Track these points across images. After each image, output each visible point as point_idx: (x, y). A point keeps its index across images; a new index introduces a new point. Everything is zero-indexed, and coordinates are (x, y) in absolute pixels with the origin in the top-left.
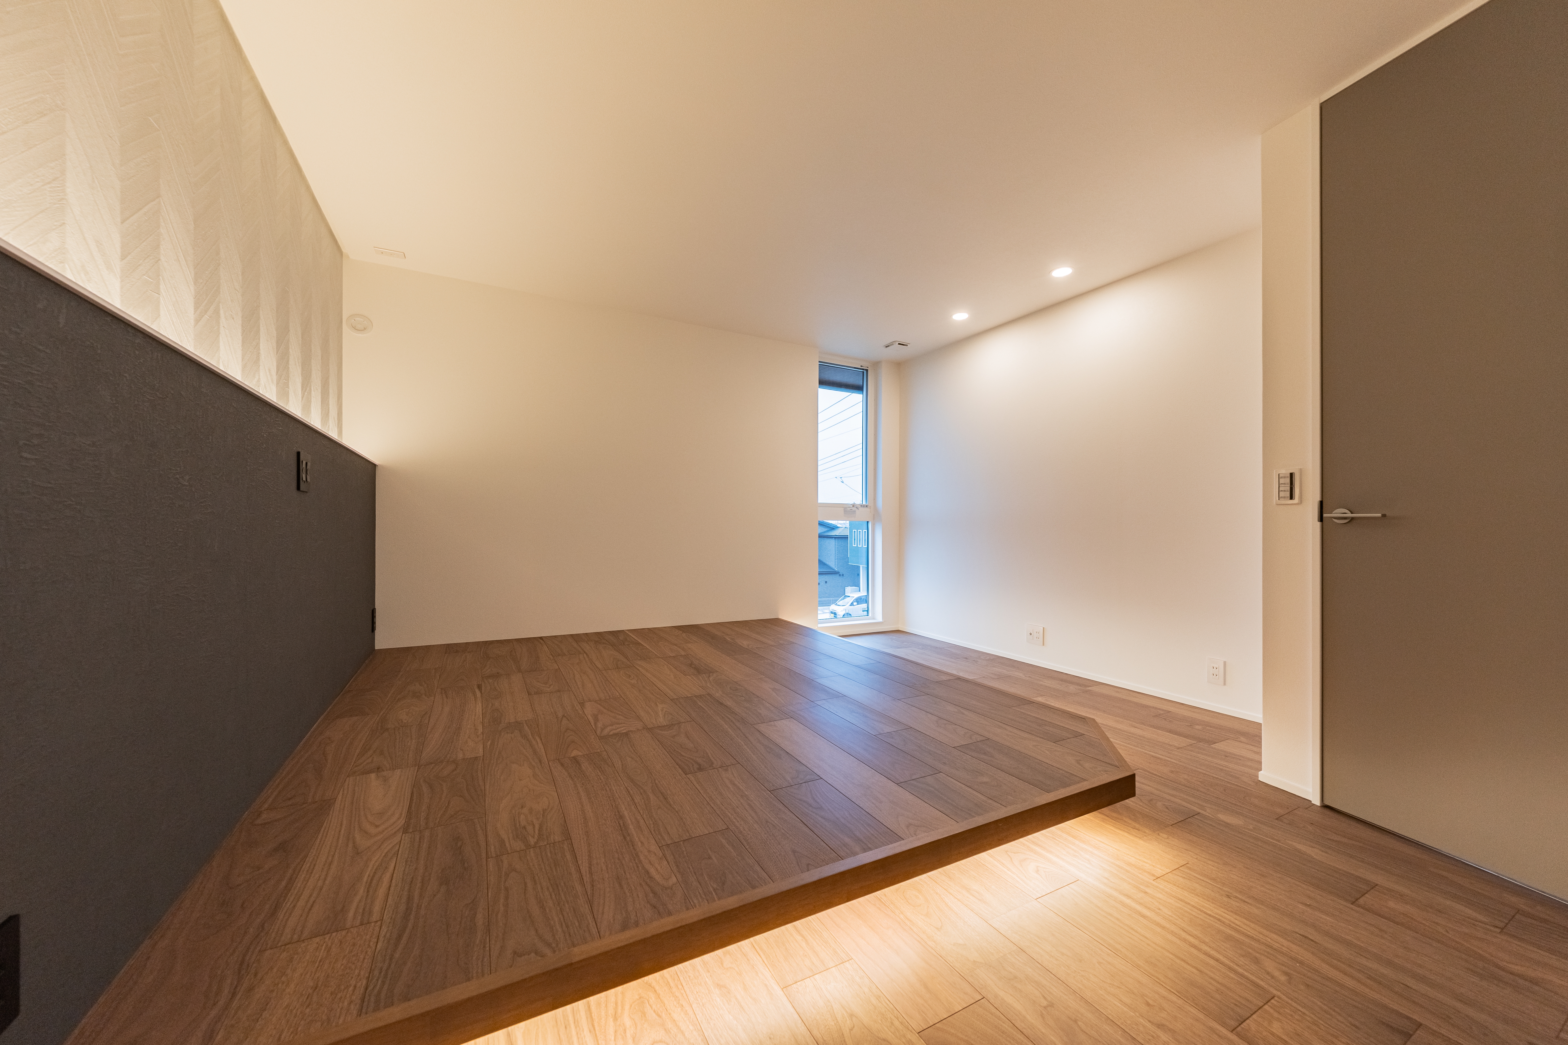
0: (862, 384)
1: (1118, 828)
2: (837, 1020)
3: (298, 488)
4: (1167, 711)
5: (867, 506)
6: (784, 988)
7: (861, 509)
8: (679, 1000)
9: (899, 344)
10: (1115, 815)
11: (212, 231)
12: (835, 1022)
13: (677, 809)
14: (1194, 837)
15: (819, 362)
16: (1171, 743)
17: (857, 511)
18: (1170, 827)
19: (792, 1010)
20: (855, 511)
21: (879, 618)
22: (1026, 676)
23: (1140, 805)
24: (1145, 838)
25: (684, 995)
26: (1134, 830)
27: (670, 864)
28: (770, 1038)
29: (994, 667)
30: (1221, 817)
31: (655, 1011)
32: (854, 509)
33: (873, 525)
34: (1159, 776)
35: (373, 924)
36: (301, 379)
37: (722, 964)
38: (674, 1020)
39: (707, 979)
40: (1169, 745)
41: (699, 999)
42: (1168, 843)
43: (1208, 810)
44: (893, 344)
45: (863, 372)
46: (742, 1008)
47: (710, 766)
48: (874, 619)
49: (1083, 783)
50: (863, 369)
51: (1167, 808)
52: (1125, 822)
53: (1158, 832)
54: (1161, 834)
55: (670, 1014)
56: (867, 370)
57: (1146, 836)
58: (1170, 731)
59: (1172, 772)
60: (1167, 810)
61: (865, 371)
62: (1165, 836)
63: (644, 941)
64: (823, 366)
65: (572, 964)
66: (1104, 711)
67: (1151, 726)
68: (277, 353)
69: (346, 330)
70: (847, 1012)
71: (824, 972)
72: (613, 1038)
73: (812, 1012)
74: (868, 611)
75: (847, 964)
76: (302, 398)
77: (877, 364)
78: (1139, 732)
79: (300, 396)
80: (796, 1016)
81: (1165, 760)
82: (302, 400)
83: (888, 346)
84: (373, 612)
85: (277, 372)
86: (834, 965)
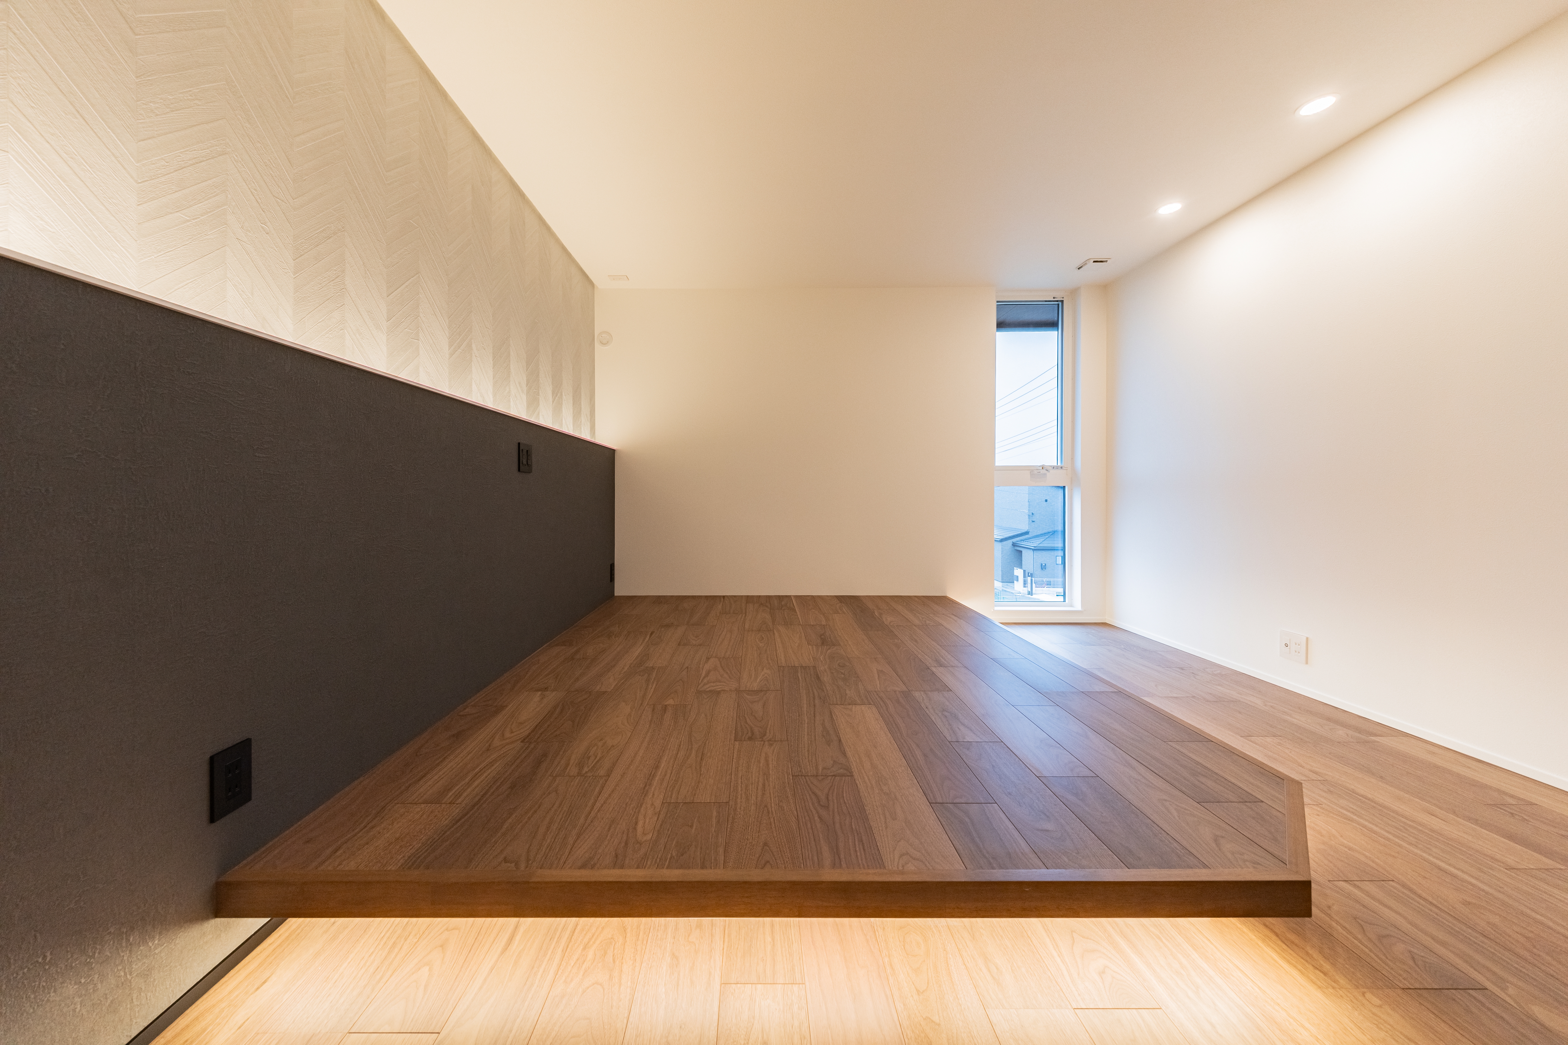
0: (1056, 319)
1: (1285, 958)
2: (749, 1040)
3: (519, 470)
4: (1528, 802)
5: (1062, 468)
6: (724, 984)
7: (1052, 471)
8: (636, 954)
9: (1094, 262)
10: (1292, 937)
11: (464, 289)
12: (746, 1042)
13: (702, 773)
14: (1443, 1025)
15: (998, 302)
16: (1498, 857)
17: (1048, 474)
18: (1400, 992)
19: (716, 1009)
20: (1045, 474)
21: (1078, 606)
22: (1265, 705)
23: (1356, 938)
24: (1331, 990)
25: (643, 951)
26: (1318, 972)
27: (658, 822)
28: (681, 1027)
29: (1219, 685)
30: (1539, 1012)
31: (613, 955)
32: (1044, 471)
33: (1071, 490)
34: (1431, 903)
35: (455, 805)
36: (551, 387)
37: (689, 936)
38: (622, 970)
39: (668, 945)
40: (1492, 858)
41: (651, 961)
42: (1374, 1014)
43: (1511, 991)
44: (1086, 264)
45: (1058, 304)
46: (678, 986)
47: (760, 738)
48: (1071, 606)
49: (1197, 870)
50: (1057, 301)
51: (1413, 959)
52: (1307, 953)
53: (1365, 990)
54: (1368, 995)
55: (622, 963)
56: (1062, 301)
57: (1334, 988)
58: (1511, 837)
59: (1467, 904)
60: (1411, 963)
61: (1060, 303)
62: (1377, 1001)
63: (587, 884)
64: (1002, 306)
65: (528, 882)
66: (1381, 777)
67: (1469, 819)
68: (527, 370)
69: (597, 345)
70: (763, 1038)
71: (768, 985)
72: (572, 965)
73: (732, 1021)
74: (1064, 595)
75: (795, 987)
76: (553, 402)
77: (1074, 292)
78: (1435, 823)
79: (551, 400)
80: (716, 1017)
81: (1463, 880)
82: (553, 403)
83: (1082, 267)
84: (612, 567)
85: (527, 385)
86: (783, 983)
